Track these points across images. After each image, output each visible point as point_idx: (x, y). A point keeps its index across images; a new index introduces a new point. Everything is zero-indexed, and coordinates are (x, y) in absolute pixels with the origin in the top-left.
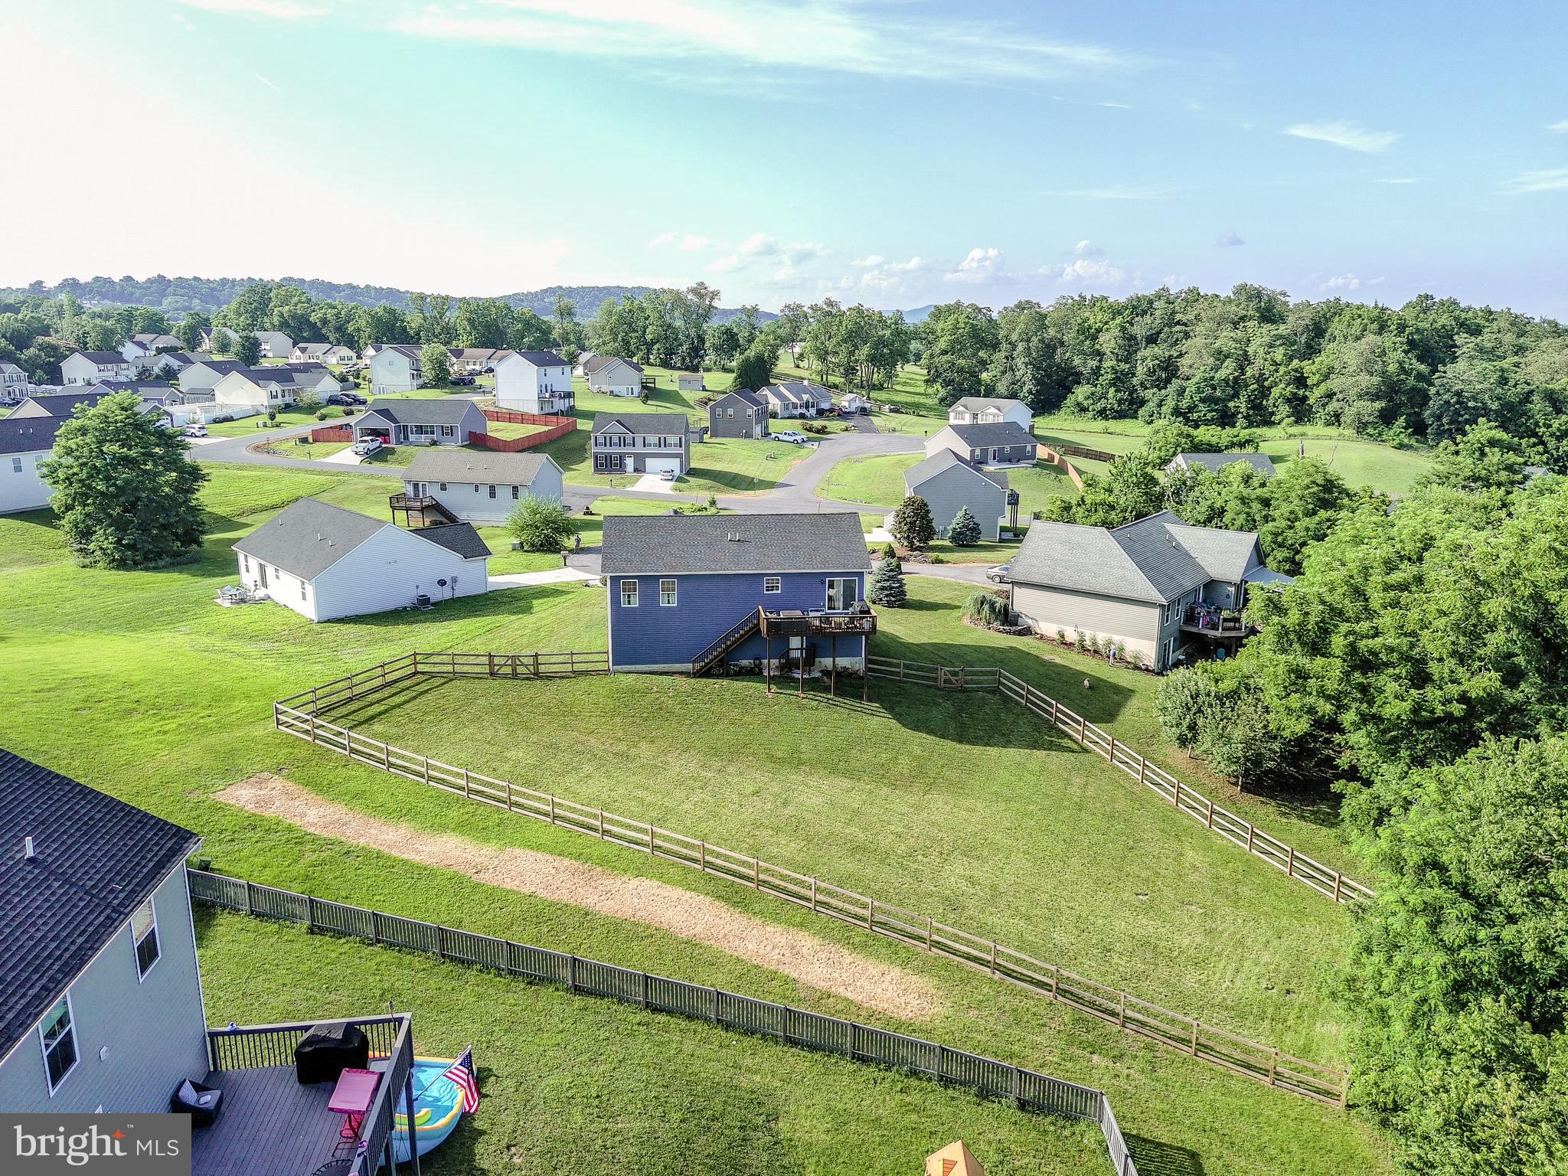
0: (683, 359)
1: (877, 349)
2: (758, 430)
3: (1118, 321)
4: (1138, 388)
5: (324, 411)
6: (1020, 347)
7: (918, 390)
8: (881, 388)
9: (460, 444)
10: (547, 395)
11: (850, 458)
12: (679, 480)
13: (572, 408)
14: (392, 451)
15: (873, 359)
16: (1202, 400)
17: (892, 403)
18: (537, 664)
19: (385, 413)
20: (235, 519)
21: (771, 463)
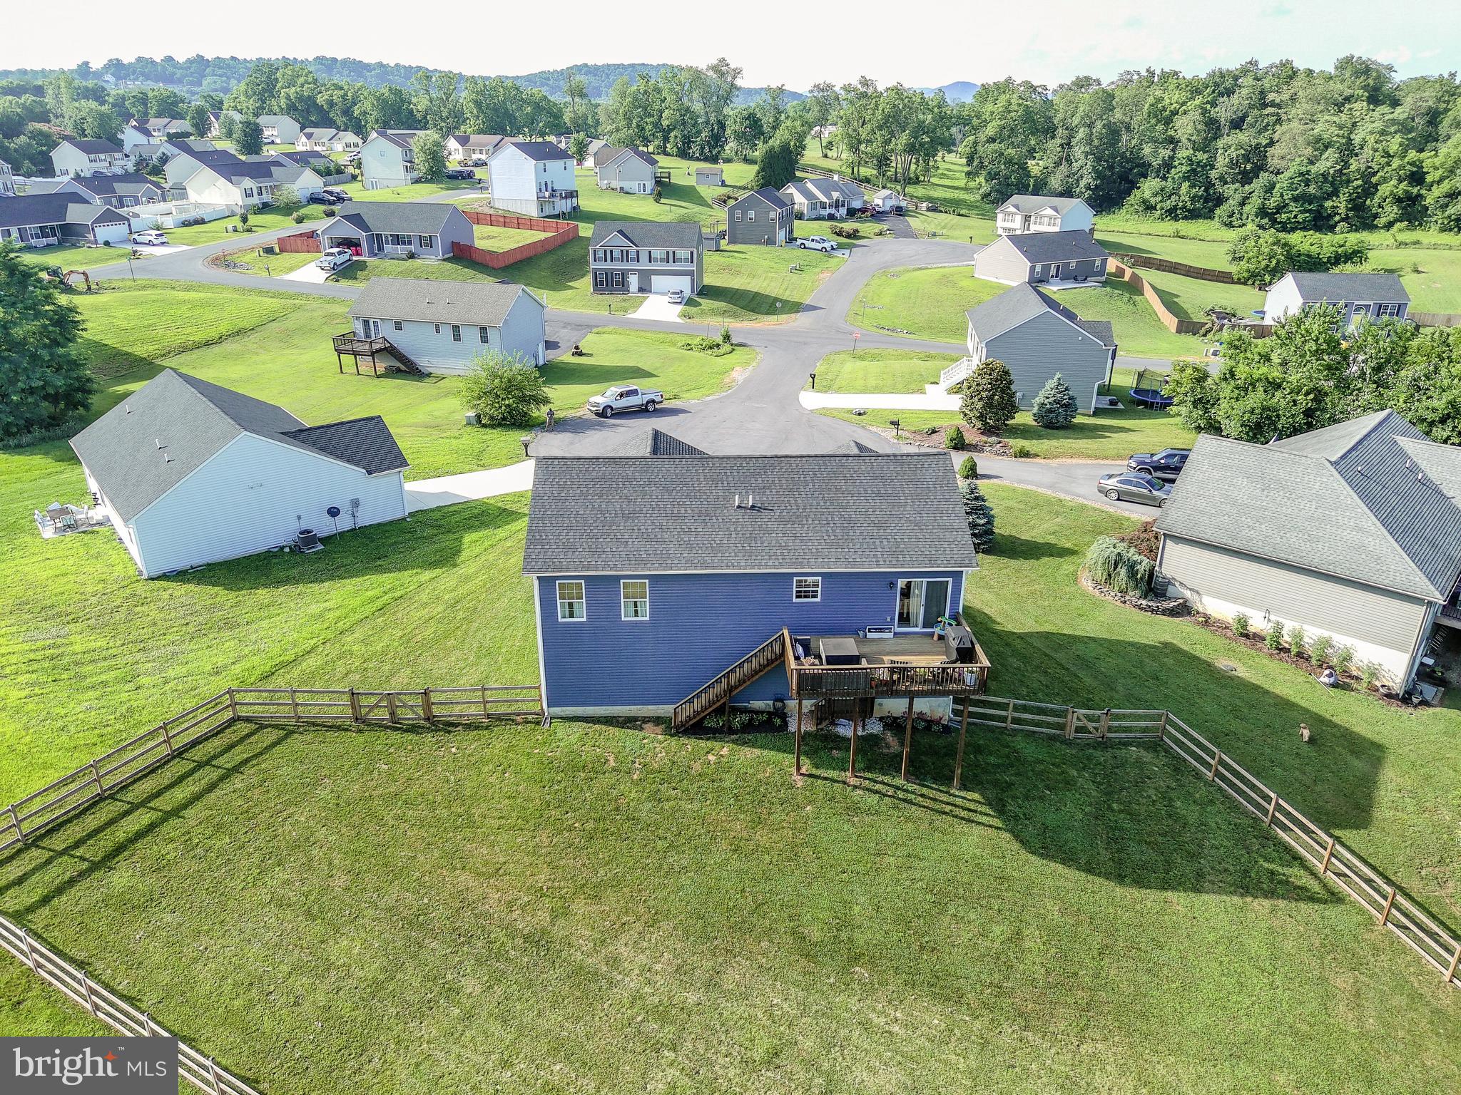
0: (703, 148)
1: (916, 138)
2: (781, 235)
3: (1197, 102)
4: (1217, 183)
5: (303, 211)
6: (1082, 133)
7: (956, 183)
8: (916, 181)
9: (440, 257)
10: (547, 193)
11: (886, 270)
12: (690, 302)
13: (575, 209)
14: (362, 266)
15: (911, 149)
16: (1295, 199)
17: (930, 199)
18: (428, 705)
19: (356, 220)
20: (158, 362)
21: (795, 277)
